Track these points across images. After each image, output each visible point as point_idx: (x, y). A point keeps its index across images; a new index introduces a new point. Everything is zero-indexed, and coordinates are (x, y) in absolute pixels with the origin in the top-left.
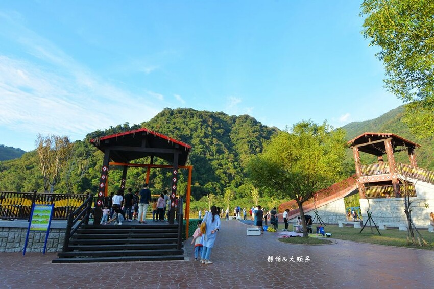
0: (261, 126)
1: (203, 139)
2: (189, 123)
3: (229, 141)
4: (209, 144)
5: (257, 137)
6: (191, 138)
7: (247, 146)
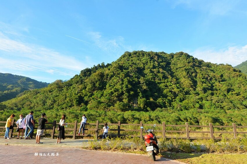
0: (193, 59)
1: (152, 69)
2: (142, 59)
3: (170, 70)
4: (157, 72)
5: (191, 66)
6: (144, 69)
7: (185, 72)
